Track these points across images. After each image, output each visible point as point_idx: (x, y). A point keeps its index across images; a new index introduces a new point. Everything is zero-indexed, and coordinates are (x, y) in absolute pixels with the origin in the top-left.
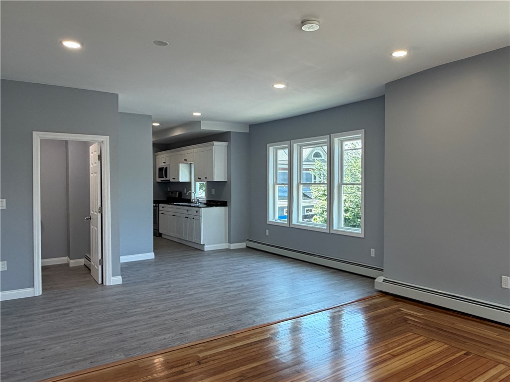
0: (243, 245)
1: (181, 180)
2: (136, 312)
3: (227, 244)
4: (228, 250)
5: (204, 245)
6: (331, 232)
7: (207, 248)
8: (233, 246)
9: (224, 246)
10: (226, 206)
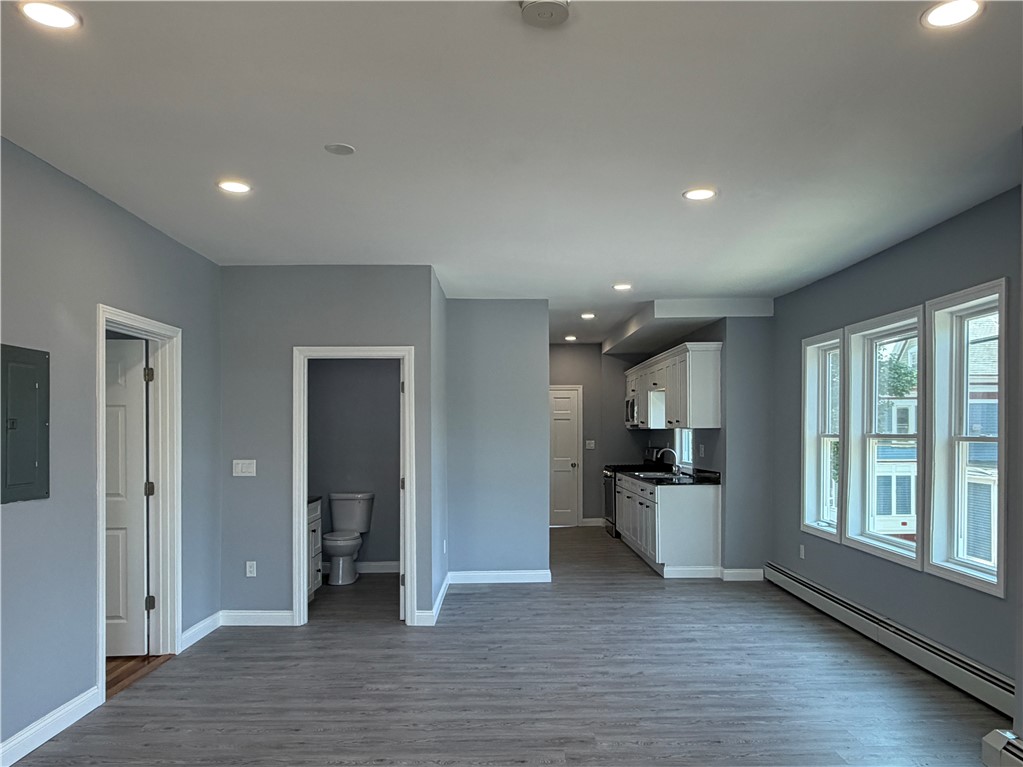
0: (756, 575)
1: (653, 425)
2: (377, 689)
3: (720, 568)
4: (718, 582)
5: (663, 565)
6: (925, 570)
7: (669, 572)
8: (731, 575)
9: (710, 571)
10: (719, 483)
